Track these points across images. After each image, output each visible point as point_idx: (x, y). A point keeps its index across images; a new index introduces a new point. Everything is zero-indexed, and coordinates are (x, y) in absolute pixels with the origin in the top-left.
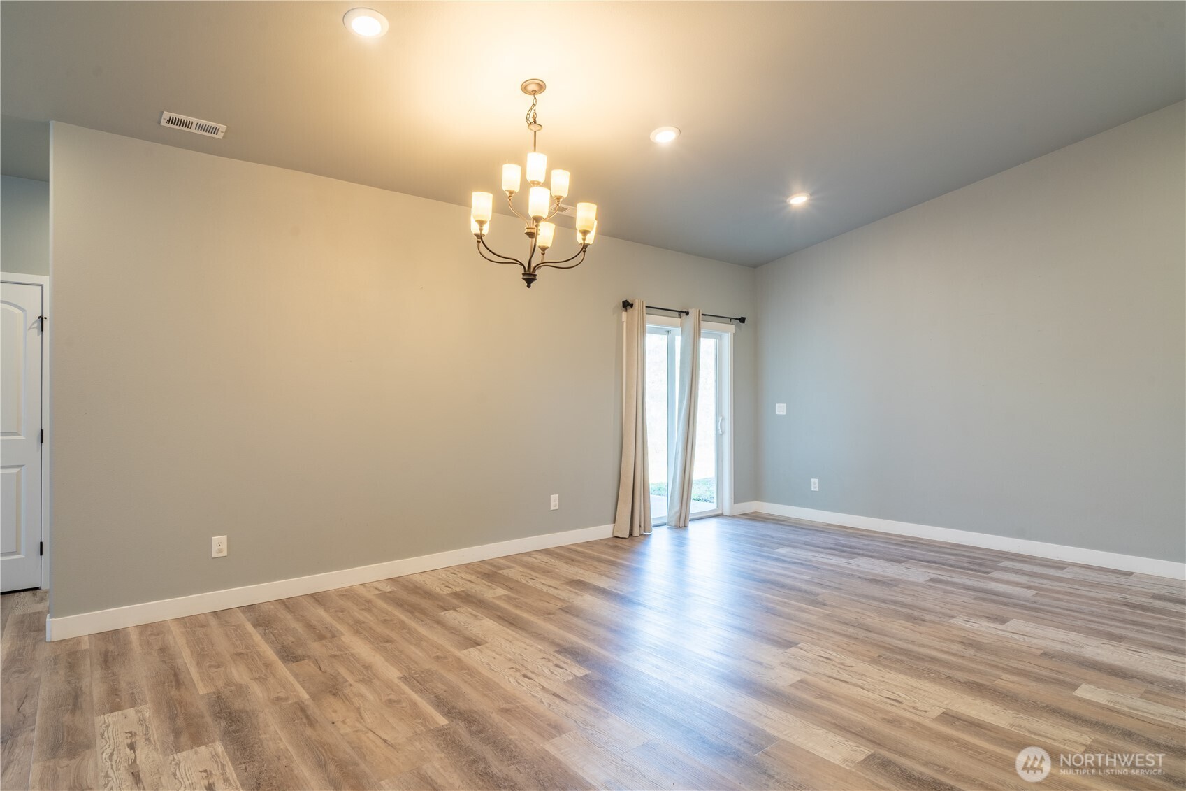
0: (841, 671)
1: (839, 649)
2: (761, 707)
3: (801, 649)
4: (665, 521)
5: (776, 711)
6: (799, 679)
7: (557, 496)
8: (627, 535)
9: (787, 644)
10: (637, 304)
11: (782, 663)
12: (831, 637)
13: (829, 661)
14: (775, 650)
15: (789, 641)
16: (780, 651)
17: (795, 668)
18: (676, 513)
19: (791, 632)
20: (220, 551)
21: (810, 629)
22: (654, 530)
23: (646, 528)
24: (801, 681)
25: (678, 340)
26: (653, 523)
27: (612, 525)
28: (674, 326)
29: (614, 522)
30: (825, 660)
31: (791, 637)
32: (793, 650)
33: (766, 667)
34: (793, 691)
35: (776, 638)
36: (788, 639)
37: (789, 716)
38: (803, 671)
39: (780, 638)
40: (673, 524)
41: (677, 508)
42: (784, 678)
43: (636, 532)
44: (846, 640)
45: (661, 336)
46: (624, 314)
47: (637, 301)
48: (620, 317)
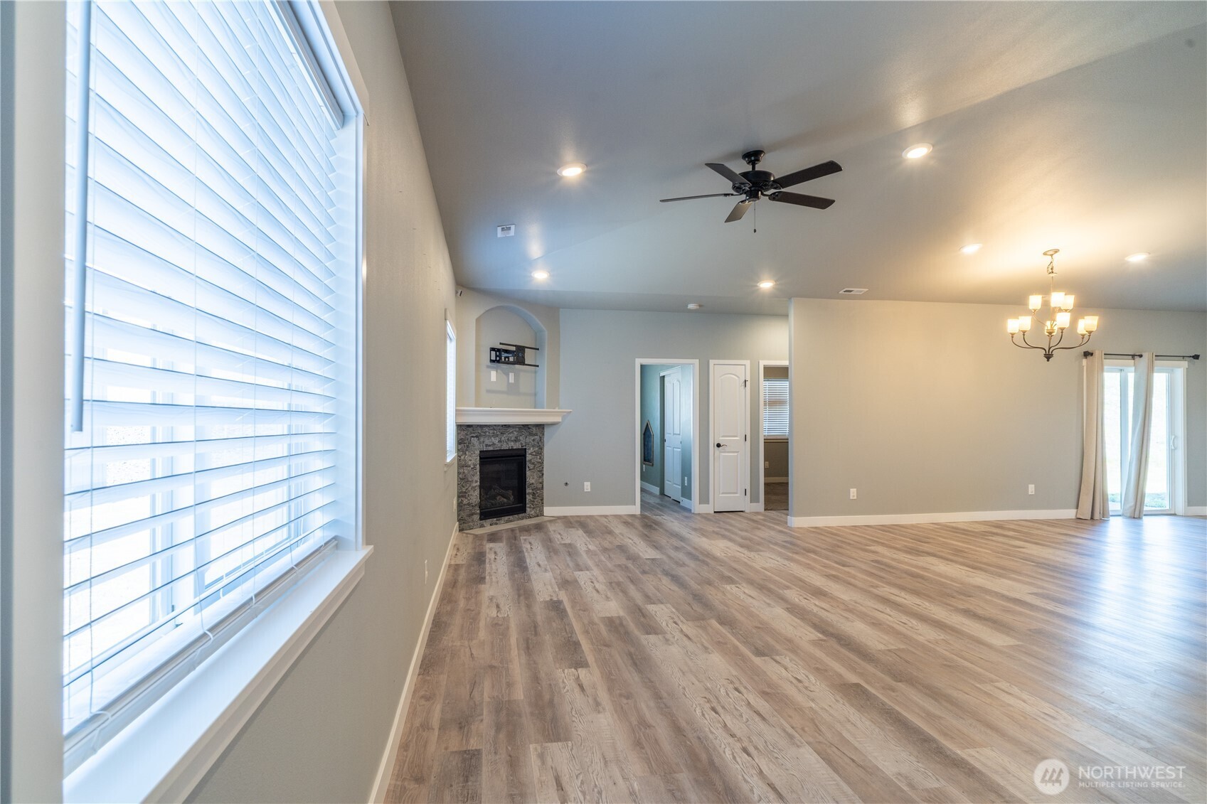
4: (1120, 513)
7: (1033, 486)
8: (1089, 517)
10: (1097, 354)
18: (1131, 507)
20: (854, 496)
22: (1111, 518)
23: (1105, 514)
25: (1131, 377)
26: (1111, 514)
27: (1075, 510)
28: (1128, 366)
29: (1077, 508)
40: (1128, 515)
41: (1132, 503)
43: (1097, 516)
45: (1114, 374)
46: (1084, 361)
47: (1097, 351)
48: (1081, 363)
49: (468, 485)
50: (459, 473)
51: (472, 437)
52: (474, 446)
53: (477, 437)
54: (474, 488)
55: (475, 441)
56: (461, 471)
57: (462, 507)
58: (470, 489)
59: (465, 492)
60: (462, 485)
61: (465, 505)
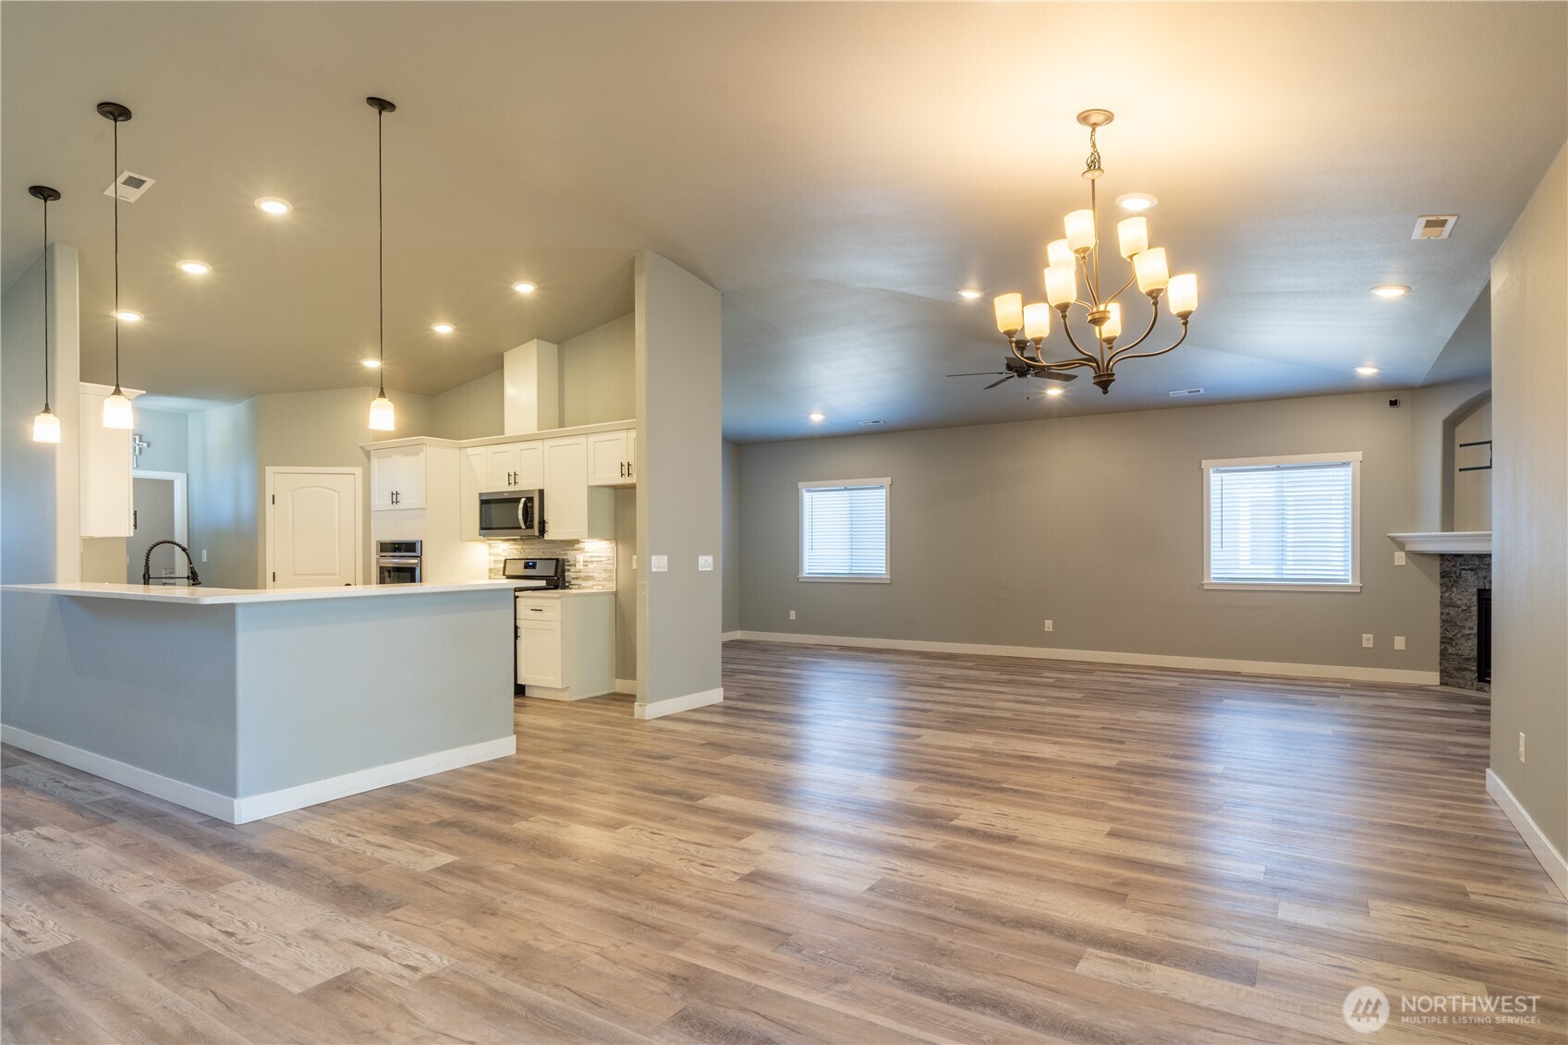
0: (695, 853)
1: (686, 879)
2: (778, 816)
3: (736, 873)
5: (765, 815)
6: (743, 841)
9: (755, 878)
11: (760, 853)
12: (690, 896)
13: (705, 862)
14: (769, 868)
15: (752, 881)
16: (762, 867)
17: (747, 850)
19: (746, 897)
21: (716, 907)
24: (740, 839)
30: (709, 863)
31: (749, 889)
32: (746, 871)
33: (777, 847)
34: (750, 830)
35: (767, 883)
36: (753, 885)
37: (754, 813)
38: (738, 849)
39: (765, 886)
42: (759, 840)
44: (671, 895)
49: (1456, 631)
50: (1442, 614)
51: (1463, 569)
52: (1466, 580)
53: (1471, 570)
54: (1467, 637)
55: (1469, 575)
56: (1446, 611)
57: (1444, 655)
58: (1459, 636)
59: (1451, 639)
60: (1446, 629)
61: (1451, 654)
